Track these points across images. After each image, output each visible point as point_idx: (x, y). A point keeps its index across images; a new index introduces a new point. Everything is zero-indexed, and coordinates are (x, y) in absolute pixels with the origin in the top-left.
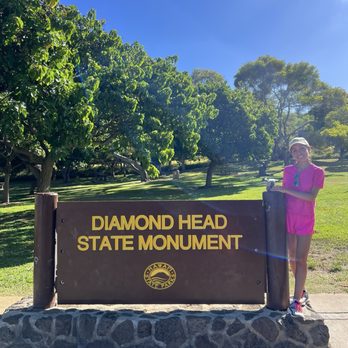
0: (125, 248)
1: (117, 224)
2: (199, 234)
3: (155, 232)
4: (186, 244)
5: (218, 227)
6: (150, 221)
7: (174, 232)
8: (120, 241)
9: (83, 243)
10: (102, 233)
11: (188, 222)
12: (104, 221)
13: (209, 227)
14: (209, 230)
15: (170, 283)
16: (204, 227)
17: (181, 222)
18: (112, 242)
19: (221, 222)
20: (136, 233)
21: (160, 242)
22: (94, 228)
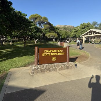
0: (49, 55)
1: (48, 52)
2: (59, 53)
3: (53, 53)
6: (53, 51)
7: (56, 53)
9: (43, 55)
11: (58, 51)
12: (46, 51)
14: (60, 52)
18: (47, 54)
19: (62, 51)
20: (51, 53)
21: (54, 54)
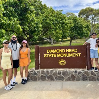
0: (54, 57)
1: (52, 52)
3: (61, 53)
4: (68, 55)
5: (75, 52)
6: (60, 51)
7: (65, 53)
8: (53, 55)
9: (45, 56)
10: (49, 53)
11: (68, 51)
12: (50, 51)
13: (73, 52)
15: (64, 64)
16: (72, 52)
17: (67, 51)
18: (52, 55)
19: (76, 50)
20: (57, 53)
21: (62, 55)
22: (48, 52)
